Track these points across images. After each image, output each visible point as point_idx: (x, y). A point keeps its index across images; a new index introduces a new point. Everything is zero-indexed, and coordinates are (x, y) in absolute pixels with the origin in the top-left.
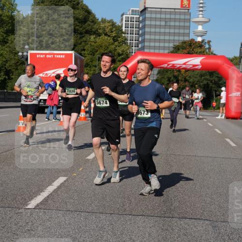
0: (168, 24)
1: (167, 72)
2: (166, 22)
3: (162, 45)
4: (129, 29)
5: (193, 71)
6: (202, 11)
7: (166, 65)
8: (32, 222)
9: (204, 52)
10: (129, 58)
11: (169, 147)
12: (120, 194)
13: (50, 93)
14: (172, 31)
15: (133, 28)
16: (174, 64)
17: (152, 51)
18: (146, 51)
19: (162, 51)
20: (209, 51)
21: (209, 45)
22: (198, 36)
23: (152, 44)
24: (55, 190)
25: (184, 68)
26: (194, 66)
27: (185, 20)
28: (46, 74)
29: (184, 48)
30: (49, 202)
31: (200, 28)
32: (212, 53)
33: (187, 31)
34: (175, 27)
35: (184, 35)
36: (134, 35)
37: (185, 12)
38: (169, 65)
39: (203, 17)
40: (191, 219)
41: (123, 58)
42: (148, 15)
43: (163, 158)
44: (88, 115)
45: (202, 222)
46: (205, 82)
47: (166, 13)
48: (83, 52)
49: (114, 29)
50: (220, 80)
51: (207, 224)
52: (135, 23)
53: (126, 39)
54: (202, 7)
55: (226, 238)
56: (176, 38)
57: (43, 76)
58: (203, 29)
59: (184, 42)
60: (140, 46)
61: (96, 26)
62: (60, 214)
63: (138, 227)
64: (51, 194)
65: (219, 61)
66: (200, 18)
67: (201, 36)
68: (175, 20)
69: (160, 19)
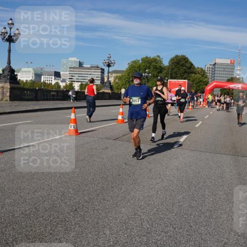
0: (225, 70)
4: (208, 71)
6: (239, 65)
9: (241, 82)
14: (227, 73)
15: (210, 71)
18: (215, 80)
20: (243, 82)
21: (243, 79)
22: (237, 75)
23: (218, 78)
27: (232, 69)
31: (238, 72)
33: (233, 73)
35: (232, 75)
37: (232, 65)
42: (216, 66)
47: (224, 65)
49: (202, 71)
52: (211, 69)
53: (207, 76)
56: (228, 76)
61: (195, 70)
62: (188, 151)
66: (239, 68)
67: (239, 75)
68: (228, 68)
69: (222, 68)
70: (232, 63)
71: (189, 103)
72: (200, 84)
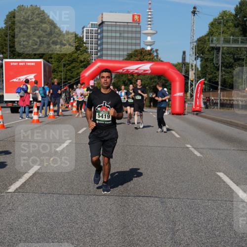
0: (122, 35)
1: (122, 76)
2: (120, 34)
3: (117, 53)
4: (89, 40)
5: (144, 75)
6: (150, 24)
7: (121, 70)
8: (13, 203)
9: (152, 59)
10: (89, 64)
11: (125, 140)
12: (85, 179)
13: (22, 95)
14: (126, 41)
15: (93, 39)
16: (128, 70)
17: (109, 58)
18: (104, 58)
19: (117, 59)
20: (157, 58)
21: (157, 53)
22: (148, 45)
23: (109, 52)
24: (31, 177)
25: (136, 73)
26: (145, 71)
27: (136, 32)
28: (19, 80)
29: (136, 56)
30: (27, 186)
31: (149, 39)
32: (159, 60)
33: (138, 41)
34: (128, 38)
35: (136, 44)
36: (94, 45)
37: (136, 25)
38: (124, 70)
39: (151, 30)
40: (144, 196)
41: (84, 65)
42: (105, 28)
43: (120, 148)
44: (56, 114)
45: (152, 199)
46: (154, 84)
47: (120, 26)
48: (50, 60)
49: (77, 40)
50: (166, 83)
51: (157, 201)
52: (94, 34)
53: (87, 49)
54: (150, 21)
55: (172, 210)
56: (130, 47)
57: (17, 81)
58: (151, 39)
59: (136, 51)
60: (99, 54)
62: (36, 196)
63: (101, 205)
64: (28, 180)
65: (165, 67)
66: (149, 31)
67: (150, 45)
68: (128, 32)
69: (116, 31)
70: (136, 21)
71: (49, 105)
72: (73, 65)
